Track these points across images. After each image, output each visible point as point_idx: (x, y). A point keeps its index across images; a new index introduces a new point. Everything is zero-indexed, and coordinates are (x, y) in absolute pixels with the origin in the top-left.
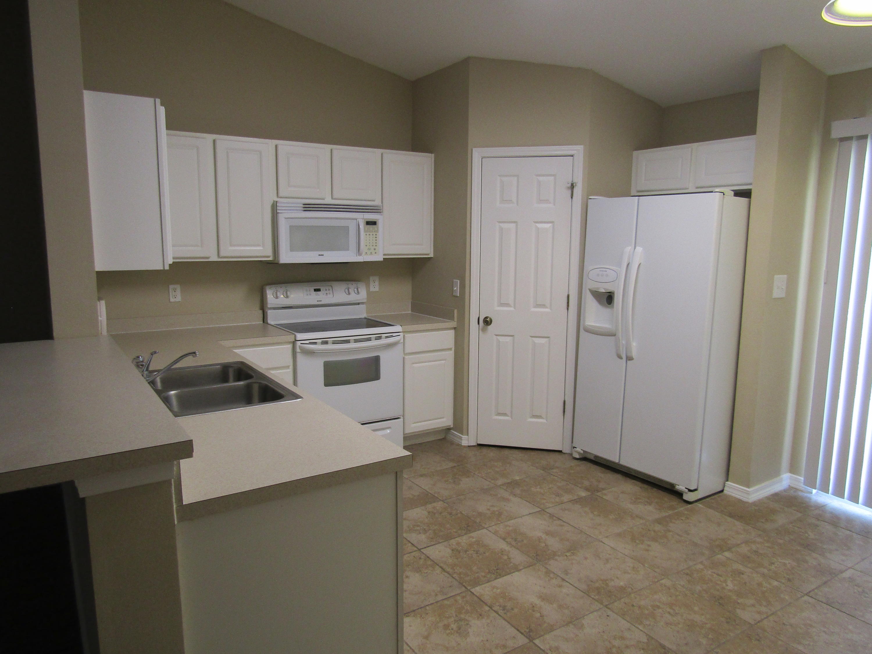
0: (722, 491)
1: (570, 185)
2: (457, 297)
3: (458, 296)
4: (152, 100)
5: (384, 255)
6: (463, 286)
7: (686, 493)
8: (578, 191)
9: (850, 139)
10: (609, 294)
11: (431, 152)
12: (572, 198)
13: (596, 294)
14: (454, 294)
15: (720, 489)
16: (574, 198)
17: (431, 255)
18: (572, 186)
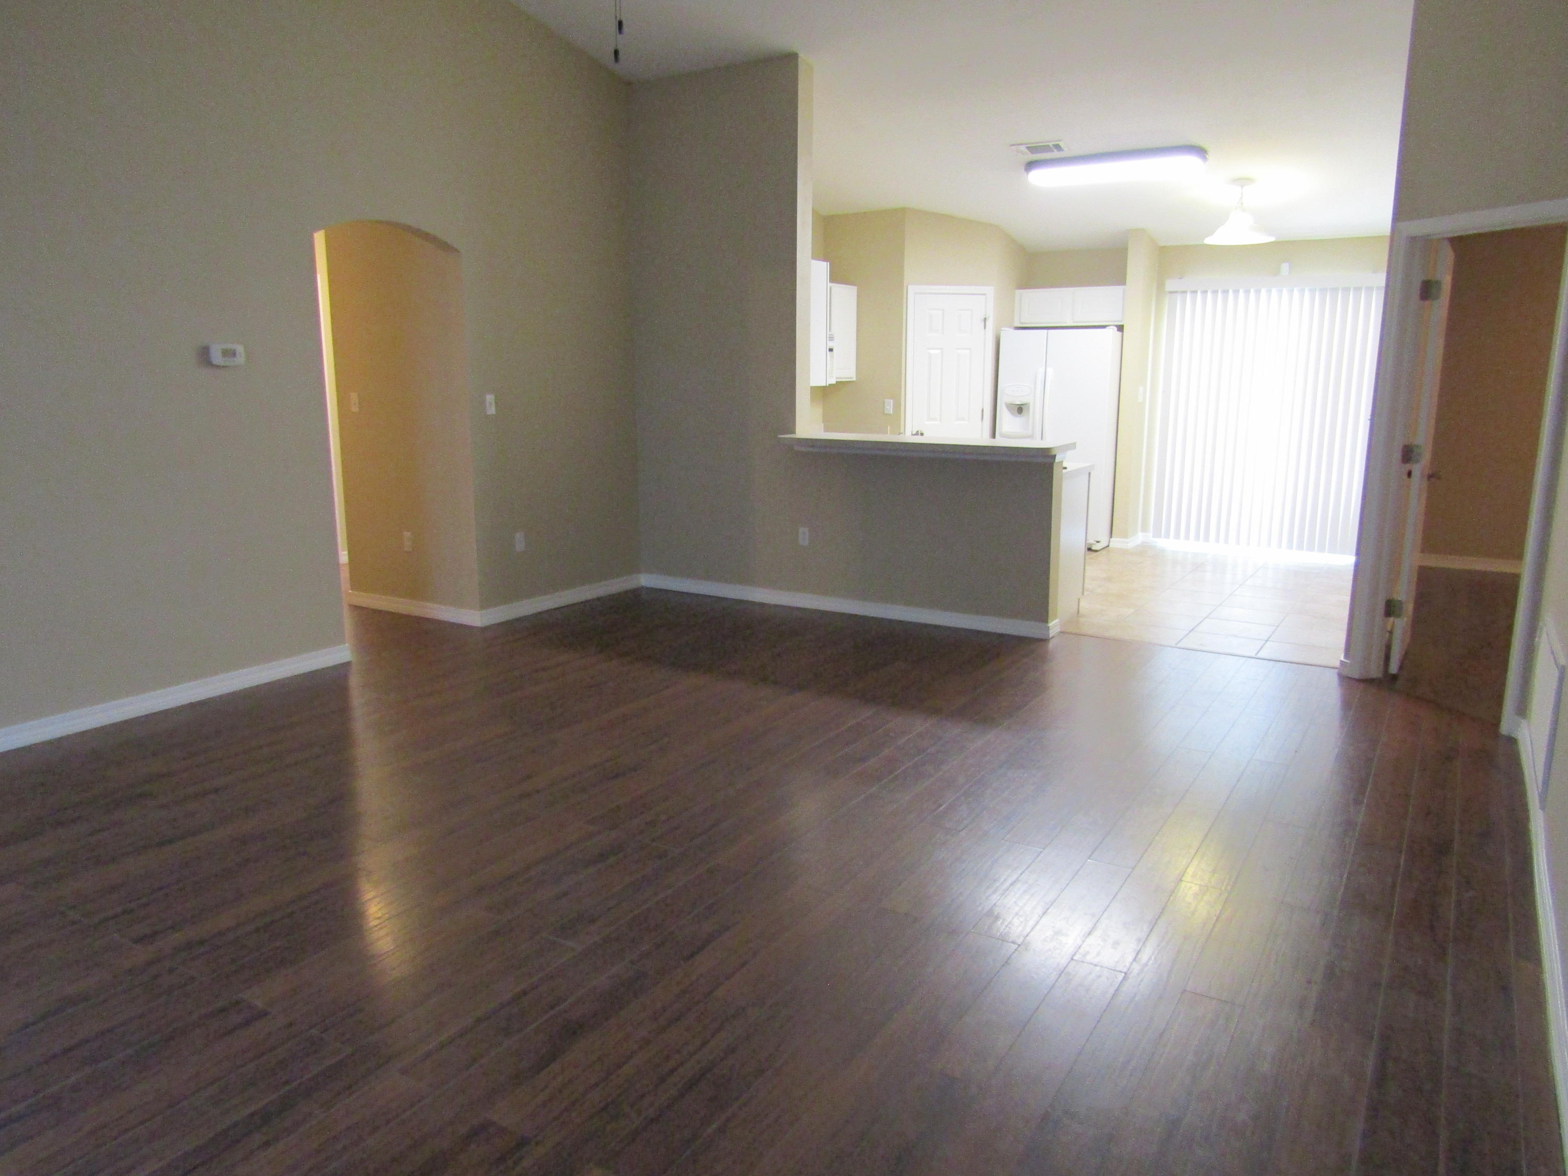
0: (1108, 546)
1: (983, 318)
2: (890, 415)
3: (892, 413)
4: (826, 263)
5: (837, 378)
6: (897, 406)
7: (1094, 544)
8: (990, 323)
9: (1176, 292)
10: (1019, 406)
11: (855, 285)
12: (985, 328)
13: (1010, 406)
14: (885, 412)
15: (1106, 545)
16: (987, 329)
17: (854, 379)
18: (985, 320)
